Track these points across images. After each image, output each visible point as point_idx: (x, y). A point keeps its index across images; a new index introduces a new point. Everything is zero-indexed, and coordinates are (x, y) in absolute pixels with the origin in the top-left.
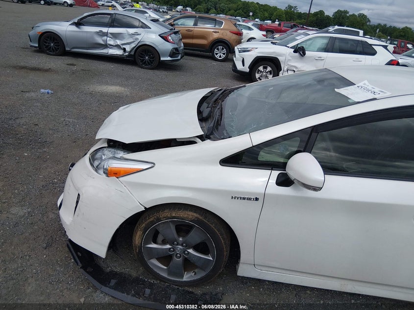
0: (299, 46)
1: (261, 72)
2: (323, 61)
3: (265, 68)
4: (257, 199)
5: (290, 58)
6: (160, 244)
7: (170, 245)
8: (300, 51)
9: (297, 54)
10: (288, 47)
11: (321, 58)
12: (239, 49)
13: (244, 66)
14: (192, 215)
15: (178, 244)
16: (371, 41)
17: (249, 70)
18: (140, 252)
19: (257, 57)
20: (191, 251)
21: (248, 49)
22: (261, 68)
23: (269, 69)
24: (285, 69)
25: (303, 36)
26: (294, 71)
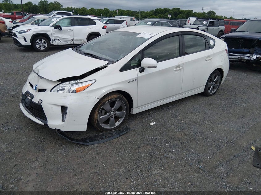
0: (56, 25)
1: (39, 43)
2: (72, 32)
3: (41, 40)
4: (136, 80)
5: (54, 32)
6: (103, 115)
7: (109, 113)
8: (58, 27)
9: (57, 30)
10: (50, 26)
11: (70, 30)
12: (19, 32)
13: (26, 41)
14: (115, 96)
15: (111, 111)
16: (92, 18)
17: (31, 44)
18: (98, 122)
19: (34, 35)
20: (116, 112)
21: (25, 31)
22: (38, 41)
23: (43, 41)
24: (53, 39)
25: (56, 19)
26: (59, 40)
